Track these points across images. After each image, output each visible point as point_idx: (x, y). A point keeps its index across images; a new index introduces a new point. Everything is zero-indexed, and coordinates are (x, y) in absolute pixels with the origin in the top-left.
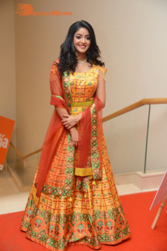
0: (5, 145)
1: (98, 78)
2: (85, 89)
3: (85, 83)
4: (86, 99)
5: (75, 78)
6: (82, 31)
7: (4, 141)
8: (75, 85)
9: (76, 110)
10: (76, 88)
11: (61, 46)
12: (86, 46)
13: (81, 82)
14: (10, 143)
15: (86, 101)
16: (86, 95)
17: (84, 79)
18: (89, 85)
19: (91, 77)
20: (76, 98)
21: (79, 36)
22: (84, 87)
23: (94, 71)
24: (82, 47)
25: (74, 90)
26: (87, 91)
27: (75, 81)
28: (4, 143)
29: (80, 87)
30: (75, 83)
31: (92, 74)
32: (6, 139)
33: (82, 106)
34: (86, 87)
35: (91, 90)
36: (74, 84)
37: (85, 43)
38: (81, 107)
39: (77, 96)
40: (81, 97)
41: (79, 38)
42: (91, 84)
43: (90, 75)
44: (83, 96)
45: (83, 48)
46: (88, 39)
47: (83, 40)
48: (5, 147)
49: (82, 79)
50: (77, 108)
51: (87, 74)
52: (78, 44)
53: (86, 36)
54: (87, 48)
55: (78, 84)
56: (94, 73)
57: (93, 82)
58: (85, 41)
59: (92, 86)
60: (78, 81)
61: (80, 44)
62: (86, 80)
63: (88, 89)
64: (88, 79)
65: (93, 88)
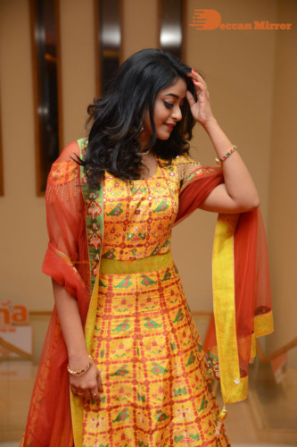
2: (150, 221)
3: (150, 204)
4: (151, 249)
5: (125, 194)
8: (123, 214)
9: (127, 285)
10: (126, 222)
13: (139, 205)
15: (152, 255)
16: (152, 239)
17: (146, 196)
18: (159, 210)
19: (162, 190)
20: (126, 250)
22: (147, 217)
25: (119, 228)
26: (154, 228)
27: (125, 203)
30: (124, 208)
33: (142, 271)
34: (155, 216)
35: (165, 223)
36: (121, 211)
38: (138, 275)
39: (127, 243)
40: (139, 246)
42: (165, 208)
43: (158, 185)
44: (144, 242)
49: (141, 196)
50: (128, 278)
55: (132, 210)
56: (166, 179)
57: (169, 201)
59: (168, 212)
60: (132, 203)
62: (150, 198)
63: (158, 223)
64: (156, 194)
65: (170, 218)
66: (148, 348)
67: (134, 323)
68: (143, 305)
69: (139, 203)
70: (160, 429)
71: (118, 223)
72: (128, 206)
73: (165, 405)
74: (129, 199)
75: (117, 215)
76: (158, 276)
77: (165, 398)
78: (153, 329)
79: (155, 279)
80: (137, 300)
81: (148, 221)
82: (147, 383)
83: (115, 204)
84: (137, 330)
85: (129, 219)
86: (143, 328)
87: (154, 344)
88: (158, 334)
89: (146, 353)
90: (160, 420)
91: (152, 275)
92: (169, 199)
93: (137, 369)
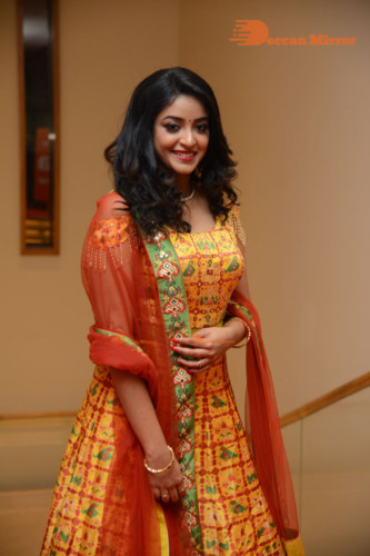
5: (193, 250)
6: (183, 106)
8: (196, 273)
10: (199, 285)
12: (195, 153)
16: (223, 303)
18: (232, 269)
20: (199, 317)
21: (172, 122)
22: (218, 278)
24: (184, 156)
25: (193, 291)
26: (225, 289)
29: (208, 279)
31: (227, 235)
34: (225, 276)
37: (193, 146)
39: (201, 308)
41: (172, 128)
43: (223, 239)
44: (215, 306)
45: (186, 161)
47: (188, 136)
51: (217, 237)
52: (171, 149)
53: (197, 121)
54: (197, 159)
55: (203, 269)
58: (195, 138)
59: (238, 271)
61: (178, 148)
62: (220, 256)
63: (229, 284)
66: (217, 431)
67: (202, 403)
70: (237, 523)
71: (191, 285)
72: (199, 264)
73: (239, 495)
77: (238, 486)
78: (220, 409)
81: (219, 282)
82: (215, 471)
83: (187, 262)
84: (206, 410)
85: (202, 279)
86: (211, 408)
87: (224, 426)
88: (225, 414)
89: (216, 437)
90: (236, 511)
93: (205, 456)
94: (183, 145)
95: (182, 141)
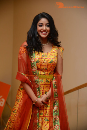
0: (2, 104)
1: (57, 56)
2: (48, 65)
3: (48, 60)
5: (40, 57)
6: (44, 21)
7: (1, 101)
8: (40, 62)
10: (41, 65)
11: (28, 33)
12: (47, 32)
14: (6, 103)
15: (49, 74)
16: (49, 70)
17: (47, 58)
19: (52, 56)
20: (42, 72)
21: (41, 24)
22: (47, 64)
23: (55, 51)
26: (49, 67)
27: (40, 59)
28: (1, 102)
29: (44, 64)
30: (40, 61)
31: (53, 54)
32: (3, 100)
34: (49, 64)
35: (53, 66)
37: (45, 30)
40: (45, 71)
41: (41, 26)
42: (53, 62)
43: (51, 55)
46: (48, 26)
47: (44, 28)
48: (2, 105)
49: (45, 58)
51: (49, 54)
52: (40, 31)
53: (47, 24)
54: (47, 34)
55: (42, 62)
56: (54, 52)
57: (54, 60)
58: (46, 28)
60: (42, 60)
61: (42, 31)
62: (48, 59)
63: (50, 66)
64: (50, 58)
65: (54, 65)
67: (42, 93)
68: (45, 88)
69: (45, 60)
71: (38, 65)
72: (41, 60)
74: (41, 58)
75: (38, 63)
76: (50, 80)
79: (49, 81)
80: (44, 86)
81: (47, 65)
82: (43, 110)
83: (37, 59)
85: (42, 64)
91: (49, 80)
92: (54, 59)
94: (43, 30)
95: (43, 29)
